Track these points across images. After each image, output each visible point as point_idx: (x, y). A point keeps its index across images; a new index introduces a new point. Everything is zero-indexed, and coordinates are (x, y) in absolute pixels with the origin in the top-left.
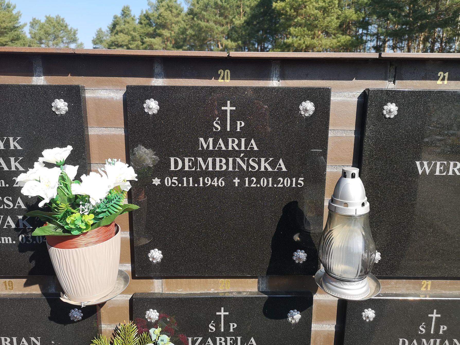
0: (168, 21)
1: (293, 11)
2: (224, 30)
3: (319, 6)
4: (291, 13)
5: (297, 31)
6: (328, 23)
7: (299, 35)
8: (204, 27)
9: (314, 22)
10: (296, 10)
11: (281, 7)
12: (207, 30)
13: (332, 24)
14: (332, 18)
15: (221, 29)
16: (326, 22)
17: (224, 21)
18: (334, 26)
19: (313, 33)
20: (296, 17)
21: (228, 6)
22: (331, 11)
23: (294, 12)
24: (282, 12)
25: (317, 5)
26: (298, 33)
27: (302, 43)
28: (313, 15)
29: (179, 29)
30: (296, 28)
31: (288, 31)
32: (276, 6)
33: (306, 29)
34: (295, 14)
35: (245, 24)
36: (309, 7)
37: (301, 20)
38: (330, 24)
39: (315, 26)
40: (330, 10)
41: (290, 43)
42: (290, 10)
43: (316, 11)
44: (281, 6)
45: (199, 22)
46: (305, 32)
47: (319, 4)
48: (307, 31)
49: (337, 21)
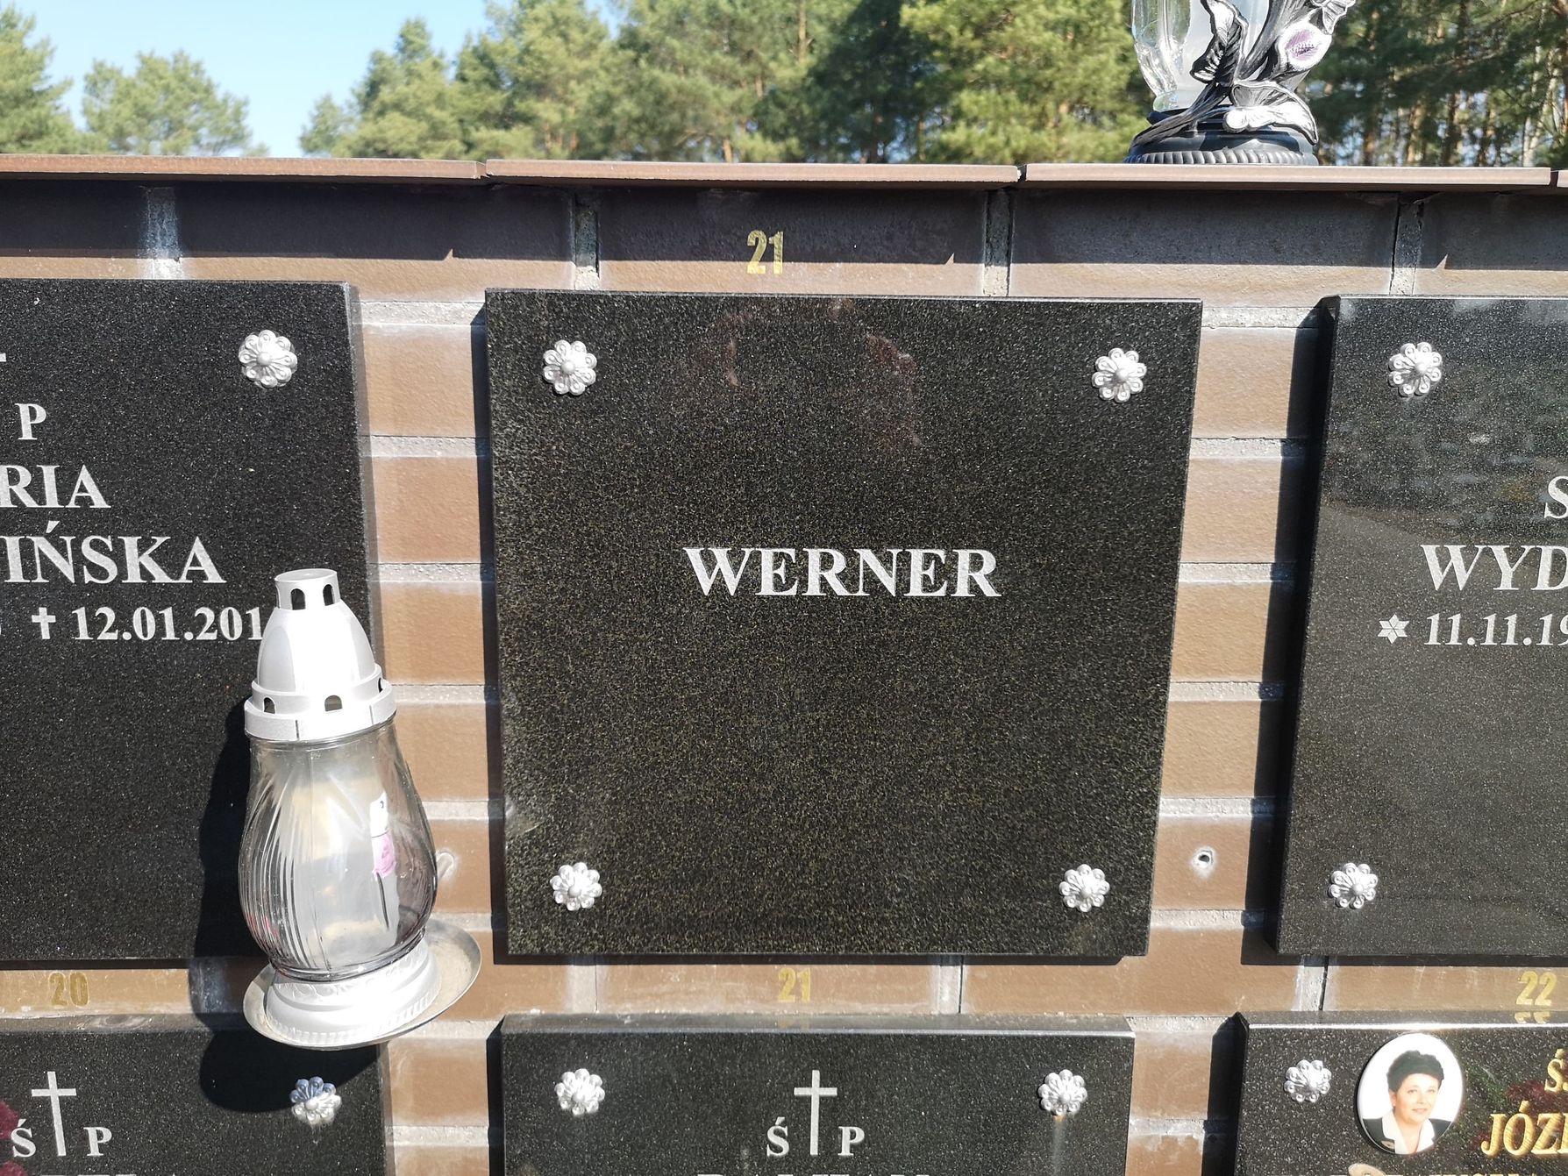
0: (554, 70)
1: (969, 34)
2: (741, 99)
3: (1059, 16)
4: (964, 41)
5: (984, 103)
6: (1088, 77)
7: (990, 115)
8: (673, 91)
9: (1041, 72)
10: (979, 31)
11: (928, 22)
12: (684, 102)
13: (1100, 79)
14: (1103, 57)
15: (729, 97)
16: (1080, 71)
17: (742, 71)
18: (1107, 87)
19: (1036, 109)
20: (982, 56)
21: (755, 20)
22: (1099, 34)
23: (973, 39)
24: (932, 37)
25: (1051, 16)
26: (987, 112)
27: (1001, 145)
28: (1037, 48)
29: (591, 98)
30: (979, 94)
31: (955, 102)
32: (913, 17)
33: (1012, 95)
34: (977, 44)
35: (810, 80)
36: (1024, 20)
37: (997, 67)
38: (1094, 78)
39: (1045, 85)
40: (1095, 30)
41: (958, 144)
42: (961, 31)
43: (1048, 35)
44: (930, 18)
45: (657, 72)
46: (1012, 108)
47: (1057, 12)
48: (1017, 103)
49: (1120, 68)
